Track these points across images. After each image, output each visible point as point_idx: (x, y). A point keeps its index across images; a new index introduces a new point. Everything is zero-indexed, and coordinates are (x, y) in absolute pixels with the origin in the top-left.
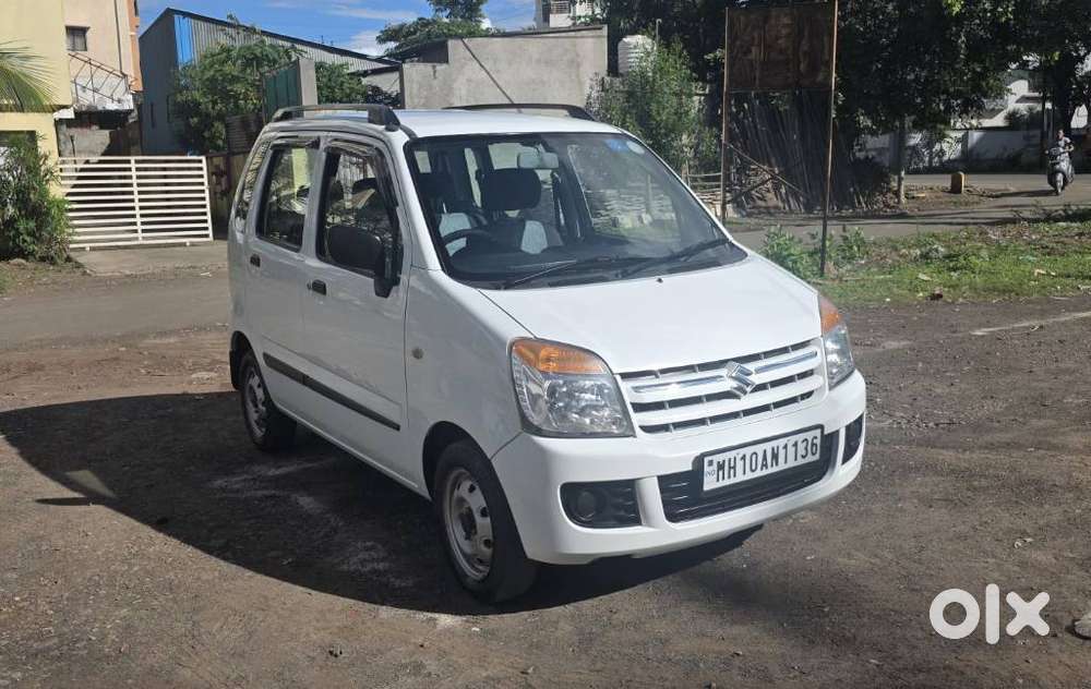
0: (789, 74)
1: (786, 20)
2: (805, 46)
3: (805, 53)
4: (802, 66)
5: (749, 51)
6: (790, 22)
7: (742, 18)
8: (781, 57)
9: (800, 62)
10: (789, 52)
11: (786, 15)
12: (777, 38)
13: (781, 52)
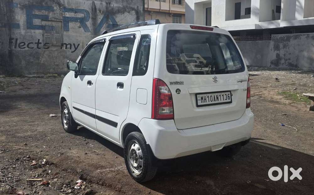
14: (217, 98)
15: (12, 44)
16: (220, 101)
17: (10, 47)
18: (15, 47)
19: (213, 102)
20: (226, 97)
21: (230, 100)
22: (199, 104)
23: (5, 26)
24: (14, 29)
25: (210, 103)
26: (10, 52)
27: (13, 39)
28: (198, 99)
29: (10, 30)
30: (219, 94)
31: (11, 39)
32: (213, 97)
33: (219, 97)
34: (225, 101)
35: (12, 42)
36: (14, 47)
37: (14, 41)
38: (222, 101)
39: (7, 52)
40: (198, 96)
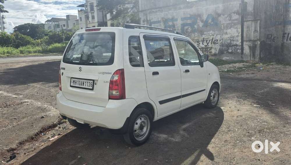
14: (83, 84)
15: (285, 38)
16: (84, 87)
17: (283, 41)
18: (287, 40)
19: (80, 86)
20: (90, 84)
21: (91, 88)
22: (71, 85)
23: (280, 24)
24: (288, 25)
25: (78, 86)
26: (283, 45)
27: (286, 34)
28: (72, 81)
29: (284, 27)
30: (85, 81)
31: (284, 34)
32: (81, 82)
33: (85, 83)
34: (88, 87)
35: (285, 36)
36: (285, 40)
37: (286, 36)
38: (86, 87)
39: (280, 45)
40: (72, 79)
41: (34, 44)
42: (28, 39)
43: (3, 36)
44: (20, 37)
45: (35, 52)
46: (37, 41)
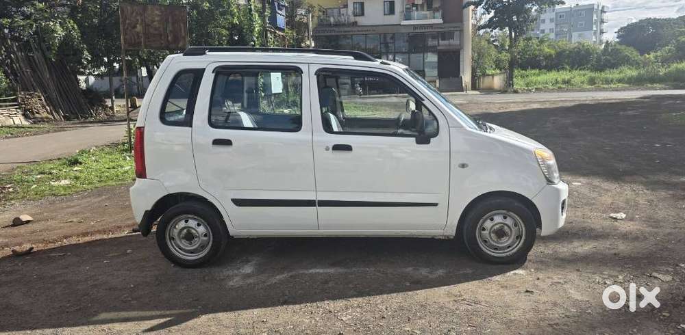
0: (162, 42)
1: (157, 12)
2: (170, 28)
3: (171, 31)
4: (169, 38)
5: (135, 27)
6: (160, 14)
7: (129, 8)
8: (157, 32)
9: (168, 37)
10: (161, 29)
11: (157, 10)
12: (153, 22)
13: (156, 29)
41: (638, 64)
42: (627, 53)
43: (579, 49)
44: (612, 50)
45: (620, 81)
46: (647, 56)
